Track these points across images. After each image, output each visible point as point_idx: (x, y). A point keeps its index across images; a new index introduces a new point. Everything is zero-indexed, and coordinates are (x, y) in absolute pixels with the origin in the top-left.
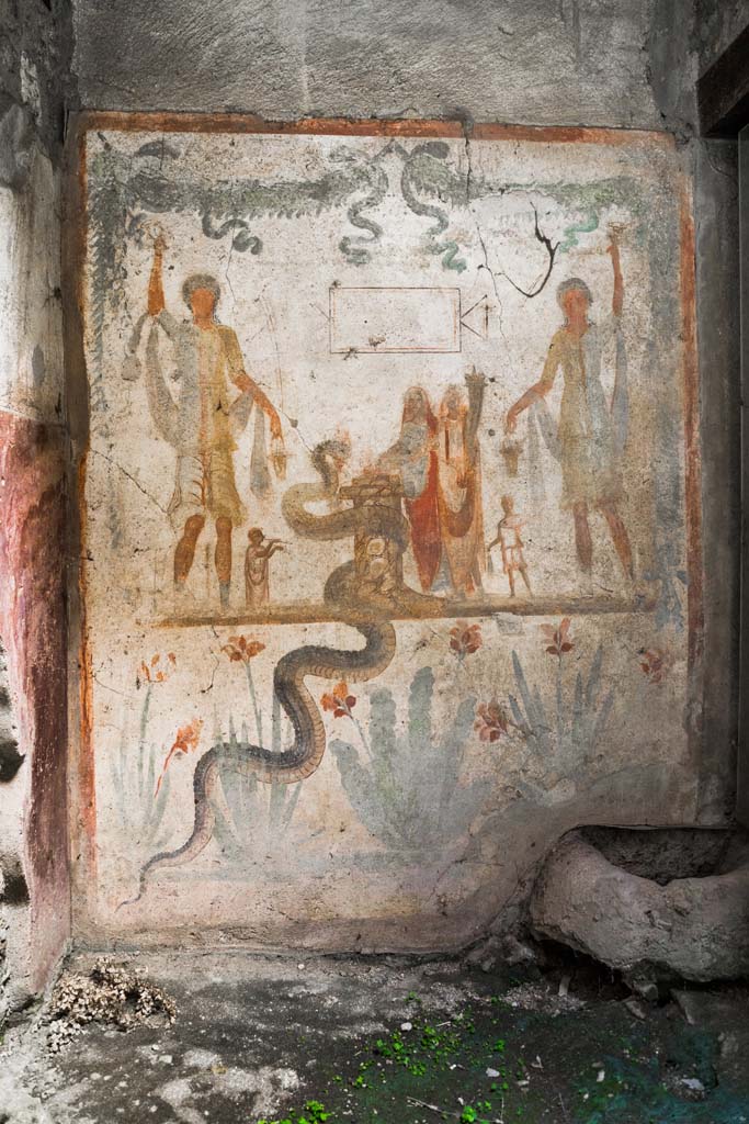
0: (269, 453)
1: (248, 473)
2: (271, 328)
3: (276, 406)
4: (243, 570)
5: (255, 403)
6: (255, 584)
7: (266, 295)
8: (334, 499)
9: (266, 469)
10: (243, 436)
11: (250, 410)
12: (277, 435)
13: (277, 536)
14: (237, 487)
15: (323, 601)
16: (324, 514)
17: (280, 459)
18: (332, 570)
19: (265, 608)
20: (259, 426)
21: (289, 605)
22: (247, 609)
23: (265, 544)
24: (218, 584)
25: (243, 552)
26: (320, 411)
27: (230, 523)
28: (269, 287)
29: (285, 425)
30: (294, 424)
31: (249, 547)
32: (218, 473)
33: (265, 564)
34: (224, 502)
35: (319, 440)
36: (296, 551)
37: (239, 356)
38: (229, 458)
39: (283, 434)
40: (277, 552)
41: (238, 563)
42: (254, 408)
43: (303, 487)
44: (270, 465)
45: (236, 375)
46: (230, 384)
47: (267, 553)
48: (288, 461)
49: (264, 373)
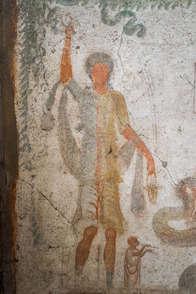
0: (145, 185)
1: (129, 199)
2: (150, 93)
3: (152, 151)
4: (123, 264)
5: (136, 149)
6: (131, 273)
7: (147, 68)
8: (191, 219)
9: (143, 196)
10: (126, 173)
11: (132, 154)
12: (152, 172)
13: (148, 243)
14: (121, 208)
15: (178, 287)
16: (183, 229)
17: (153, 190)
18: (186, 267)
19: (137, 289)
20: (139, 166)
21: (153, 288)
22: (125, 289)
23: (139, 247)
24: (105, 272)
25: (124, 252)
26: (184, 155)
27: (115, 233)
28: (150, 62)
29: (158, 164)
30: (165, 165)
31: (128, 249)
32: (108, 198)
33: (139, 261)
34: (111, 218)
35: (182, 176)
36: (161, 253)
37: (126, 114)
38: (116, 188)
39: (156, 171)
40: (147, 254)
41: (120, 259)
42: (136, 153)
43: (168, 210)
44: (146, 193)
45: (123, 128)
46: (118, 134)
47: (140, 254)
48: (159, 191)
49: (144, 127)
